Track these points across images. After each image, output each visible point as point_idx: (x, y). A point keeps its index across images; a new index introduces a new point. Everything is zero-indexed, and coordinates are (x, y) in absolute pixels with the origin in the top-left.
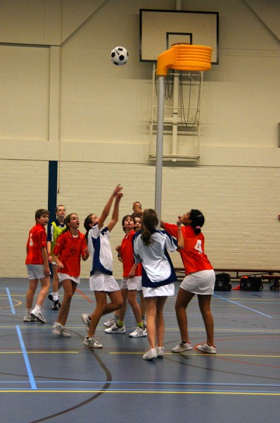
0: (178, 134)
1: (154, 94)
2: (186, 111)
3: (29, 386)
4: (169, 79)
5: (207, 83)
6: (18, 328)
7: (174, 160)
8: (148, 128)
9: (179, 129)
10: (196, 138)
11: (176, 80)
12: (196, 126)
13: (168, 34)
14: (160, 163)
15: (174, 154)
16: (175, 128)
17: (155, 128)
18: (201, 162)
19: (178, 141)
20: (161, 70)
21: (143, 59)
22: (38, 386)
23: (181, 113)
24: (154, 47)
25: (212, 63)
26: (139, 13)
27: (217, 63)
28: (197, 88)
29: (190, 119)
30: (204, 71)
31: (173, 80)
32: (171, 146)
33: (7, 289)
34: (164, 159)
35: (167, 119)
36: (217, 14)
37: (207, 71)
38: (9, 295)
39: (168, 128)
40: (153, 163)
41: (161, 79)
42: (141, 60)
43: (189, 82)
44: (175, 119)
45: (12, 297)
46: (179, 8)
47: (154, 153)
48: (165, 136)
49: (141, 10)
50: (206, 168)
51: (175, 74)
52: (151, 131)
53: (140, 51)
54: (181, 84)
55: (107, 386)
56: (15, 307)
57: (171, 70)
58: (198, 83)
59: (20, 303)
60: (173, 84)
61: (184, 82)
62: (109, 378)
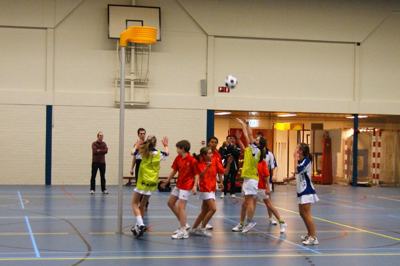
0: (134, 87)
1: (118, 61)
2: (140, 72)
3: (35, 255)
4: (128, 50)
5: (153, 53)
6: (27, 218)
7: (132, 104)
8: (114, 83)
9: (135, 83)
10: (147, 90)
11: (133, 51)
12: (146, 81)
13: (127, 21)
14: (122, 106)
15: (132, 100)
16: (132, 83)
17: (119, 83)
18: (151, 105)
19: (134, 91)
20: (123, 43)
21: (110, 36)
22: (41, 255)
23: (136, 73)
24: (118, 29)
25: (157, 40)
26: (107, 7)
27: (160, 40)
28: (147, 56)
29: (142, 77)
30: (152, 44)
31: (131, 51)
32: (130, 95)
33: (19, 192)
34: (126, 104)
35: (128, 77)
36: (160, 8)
37: (153, 44)
38: (20, 196)
39: (128, 83)
40: (118, 106)
41: (123, 49)
42: (109, 38)
43: (141, 53)
44: (133, 77)
45: (22, 198)
46: (134, 4)
47: (119, 100)
48: (126, 88)
49: (109, 5)
50: (153, 110)
51: (132, 47)
52: (116, 85)
53: (108, 31)
54: (136, 54)
55: (88, 255)
56: (24, 205)
57: (129, 43)
58: (147, 53)
59: (28, 201)
60: (130, 54)
61: (138, 52)
62: (90, 249)
